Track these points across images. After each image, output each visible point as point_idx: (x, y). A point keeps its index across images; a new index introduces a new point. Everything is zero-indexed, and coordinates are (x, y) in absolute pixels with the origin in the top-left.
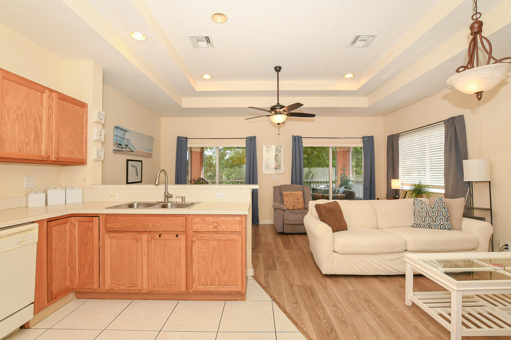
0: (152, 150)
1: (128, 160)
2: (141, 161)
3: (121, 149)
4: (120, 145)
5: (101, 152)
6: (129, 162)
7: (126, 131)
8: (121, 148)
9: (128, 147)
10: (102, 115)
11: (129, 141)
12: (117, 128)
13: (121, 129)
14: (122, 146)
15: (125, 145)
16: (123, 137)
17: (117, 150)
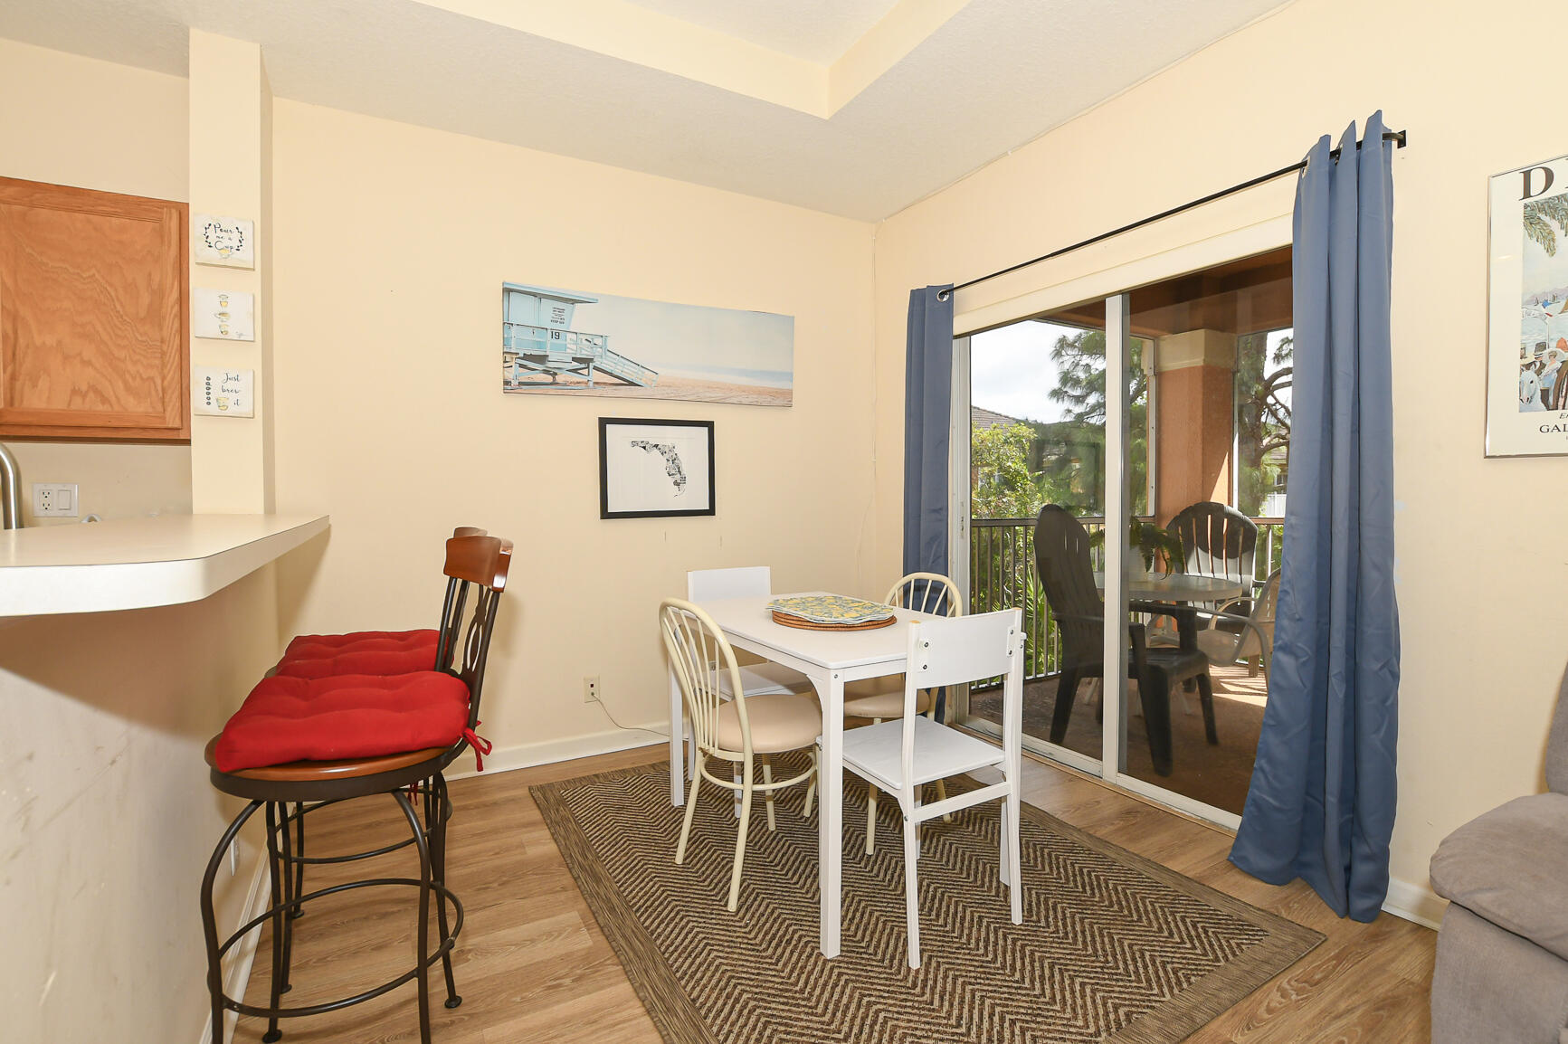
0: (789, 376)
1: (604, 423)
2: (710, 425)
3: (549, 379)
4: (542, 359)
5: (230, 385)
6: (609, 427)
7: (574, 302)
8: (546, 372)
9: (595, 368)
10: (236, 236)
11: (598, 341)
12: (508, 291)
13: (534, 295)
14: (551, 365)
15: (574, 359)
16: (557, 326)
17: (515, 383)
